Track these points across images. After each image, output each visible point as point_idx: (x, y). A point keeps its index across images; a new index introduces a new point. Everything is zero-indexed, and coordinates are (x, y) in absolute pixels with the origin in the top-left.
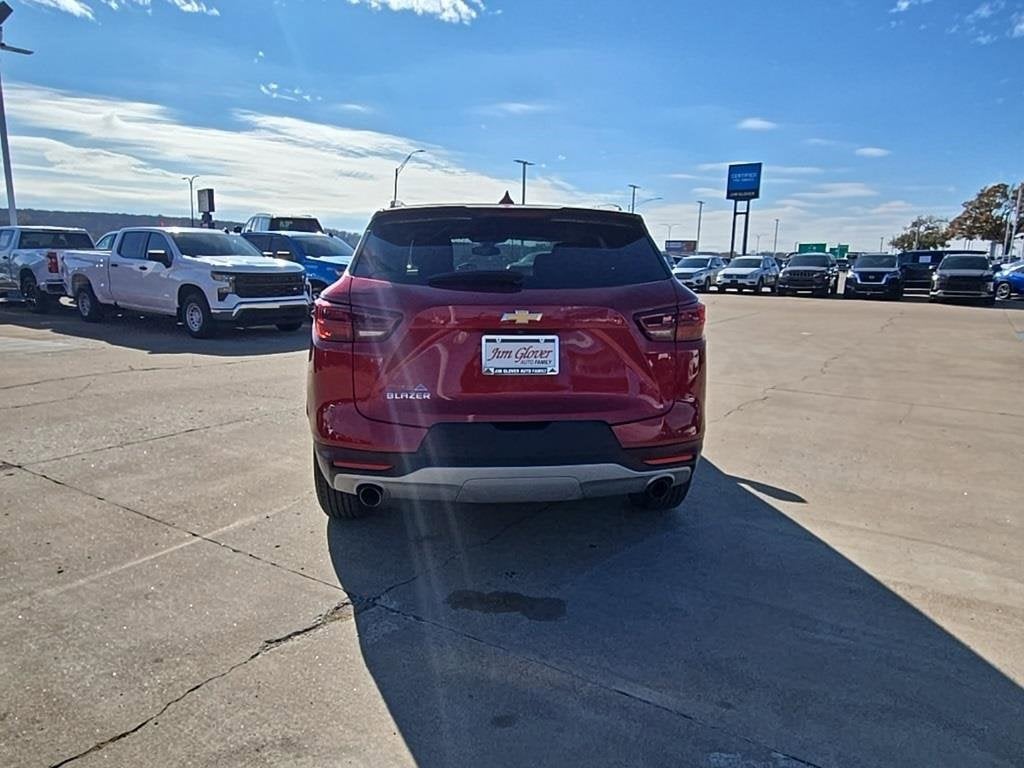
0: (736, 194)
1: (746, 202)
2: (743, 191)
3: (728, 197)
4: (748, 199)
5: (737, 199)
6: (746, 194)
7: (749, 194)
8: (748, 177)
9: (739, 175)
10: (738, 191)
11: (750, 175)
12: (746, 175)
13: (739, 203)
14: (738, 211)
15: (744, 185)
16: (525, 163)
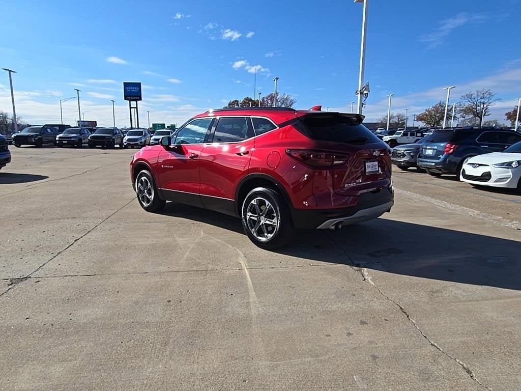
0: (129, 98)
1: (135, 102)
2: (133, 96)
3: (125, 99)
4: (136, 100)
5: (130, 100)
6: (134, 98)
7: (137, 98)
8: (134, 89)
9: (130, 88)
10: (130, 96)
11: (136, 88)
12: (133, 88)
13: (131, 102)
14: (132, 106)
15: (133, 93)
16: (10, 71)
